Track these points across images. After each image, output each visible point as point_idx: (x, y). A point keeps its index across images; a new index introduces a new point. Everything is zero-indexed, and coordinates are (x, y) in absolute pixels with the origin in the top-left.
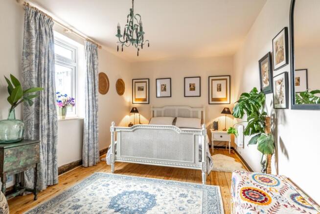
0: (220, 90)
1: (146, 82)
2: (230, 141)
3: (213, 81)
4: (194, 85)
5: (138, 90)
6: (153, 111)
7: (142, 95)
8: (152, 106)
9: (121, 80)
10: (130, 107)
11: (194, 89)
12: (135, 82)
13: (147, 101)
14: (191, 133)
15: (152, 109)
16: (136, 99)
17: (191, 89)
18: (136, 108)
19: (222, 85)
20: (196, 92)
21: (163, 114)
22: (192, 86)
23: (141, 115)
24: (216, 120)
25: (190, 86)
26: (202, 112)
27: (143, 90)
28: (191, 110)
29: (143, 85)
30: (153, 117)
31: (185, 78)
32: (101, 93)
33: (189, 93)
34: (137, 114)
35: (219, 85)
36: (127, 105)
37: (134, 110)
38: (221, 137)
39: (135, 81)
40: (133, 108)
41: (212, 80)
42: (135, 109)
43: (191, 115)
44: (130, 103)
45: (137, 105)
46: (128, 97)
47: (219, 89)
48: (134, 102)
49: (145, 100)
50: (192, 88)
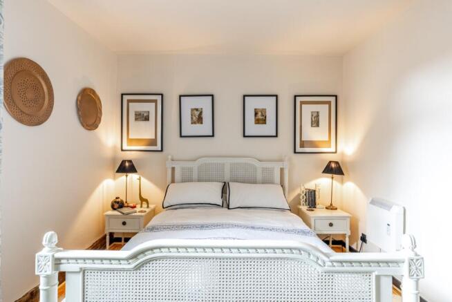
0: (318, 125)
1: (155, 101)
3: (304, 106)
4: (263, 111)
5: (136, 119)
6: (173, 169)
7: (146, 131)
8: (170, 157)
9: (93, 92)
10: (114, 160)
11: (264, 121)
12: (129, 101)
13: (156, 146)
15: (169, 165)
16: (130, 141)
17: (258, 121)
18: (130, 161)
19: (320, 115)
20: (268, 128)
21: (195, 176)
22: (260, 114)
23: (142, 179)
25: (256, 114)
26: (282, 170)
27: (147, 119)
28: (258, 164)
29: (149, 107)
30: (173, 181)
31: (244, 96)
32: (21, 121)
33: (252, 128)
34: (133, 177)
35: (315, 115)
36: (108, 153)
37: (126, 168)
38: (331, 225)
39: (126, 99)
40: (124, 162)
41: (302, 103)
42: (127, 164)
43: (259, 177)
44: (115, 147)
45: (132, 153)
46: (109, 136)
47: (316, 122)
48: (125, 147)
49: (152, 142)
50: (261, 119)
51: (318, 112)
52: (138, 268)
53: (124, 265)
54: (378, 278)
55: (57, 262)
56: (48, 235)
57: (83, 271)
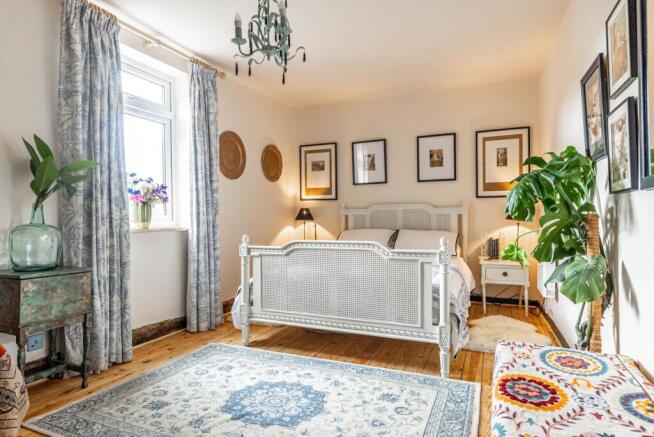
0: (505, 164)
1: (329, 150)
2: (527, 284)
3: (487, 143)
4: (440, 153)
5: (313, 169)
6: (347, 217)
7: (322, 181)
8: (343, 205)
9: (275, 147)
10: (294, 208)
11: (440, 163)
12: (307, 152)
13: (332, 193)
14: (413, 257)
15: (343, 213)
16: (309, 191)
17: (433, 164)
18: (307, 210)
19: (508, 151)
20: (446, 171)
21: (367, 222)
22: (435, 156)
23: (318, 226)
24: (495, 235)
25: (431, 156)
26: (460, 216)
27: (322, 168)
28: (433, 211)
29: (324, 157)
30: (347, 229)
31: (418, 138)
32: (227, 176)
33: (427, 172)
34: (310, 224)
35: (502, 152)
36: (289, 203)
37: (304, 216)
38: (505, 274)
39: (304, 149)
40: (302, 210)
41: (485, 139)
42: (305, 212)
43: (434, 223)
44: (295, 197)
45: (310, 202)
46: (289, 186)
47: (503, 160)
48: (304, 197)
49: (328, 191)
50: (436, 160)
51: (505, 149)
52: (288, 254)
53: (280, 253)
54: (422, 264)
55: (249, 250)
56: (244, 236)
57: (261, 256)
